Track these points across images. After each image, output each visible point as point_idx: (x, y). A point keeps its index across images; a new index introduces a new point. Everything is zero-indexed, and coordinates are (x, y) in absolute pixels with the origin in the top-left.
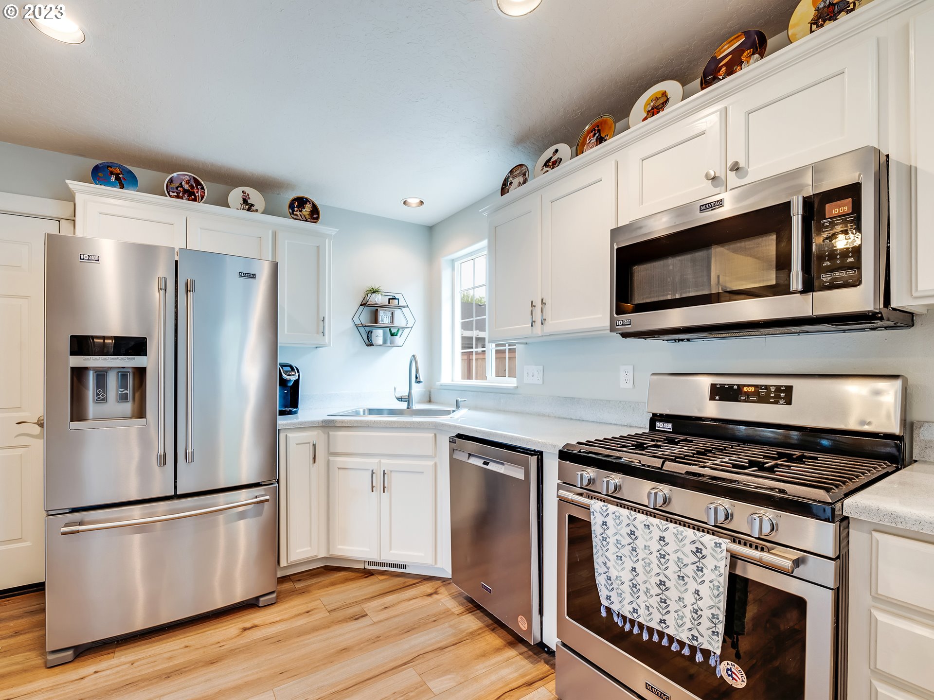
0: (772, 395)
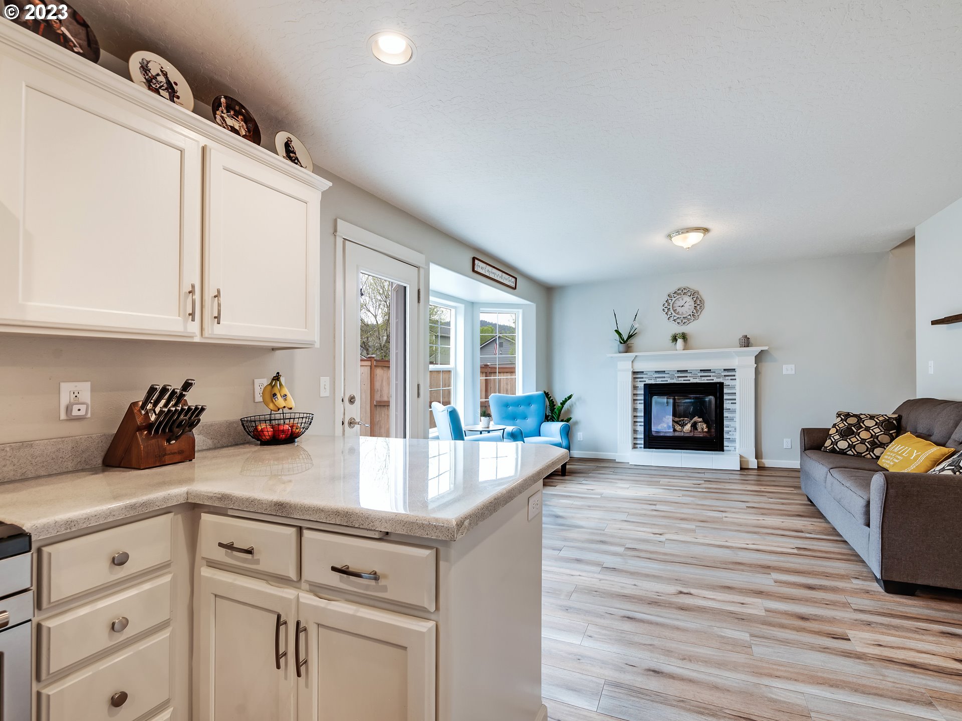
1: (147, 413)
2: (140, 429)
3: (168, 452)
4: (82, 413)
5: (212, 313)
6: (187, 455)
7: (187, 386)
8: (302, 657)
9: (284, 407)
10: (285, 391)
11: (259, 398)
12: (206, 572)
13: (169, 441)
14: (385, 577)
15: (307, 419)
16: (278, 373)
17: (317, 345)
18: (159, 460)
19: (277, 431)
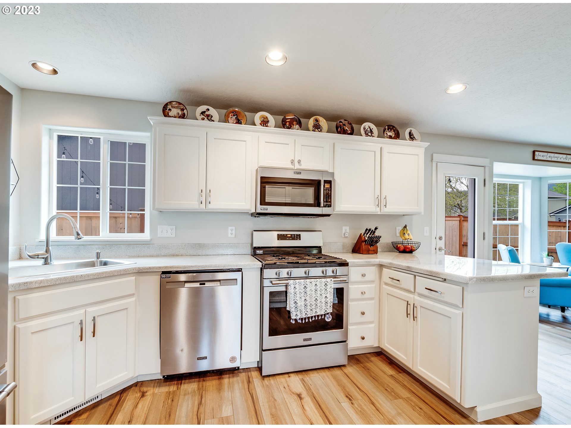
0: (296, 237)
1: (365, 237)
2: (363, 242)
3: (370, 250)
4: (347, 236)
5: (384, 204)
6: (376, 252)
7: (376, 229)
8: (415, 315)
9: (408, 239)
10: (409, 232)
11: (398, 235)
12: (384, 286)
13: (371, 246)
14: (444, 293)
15: (417, 245)
16: (406, 225)
17: (423, 213)
18: (368, 252)
19: (405, 248)
